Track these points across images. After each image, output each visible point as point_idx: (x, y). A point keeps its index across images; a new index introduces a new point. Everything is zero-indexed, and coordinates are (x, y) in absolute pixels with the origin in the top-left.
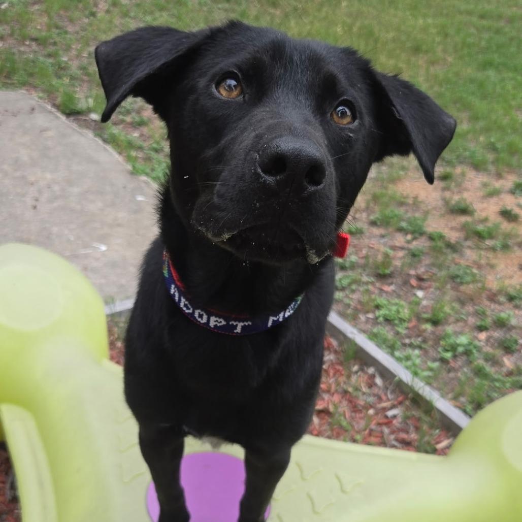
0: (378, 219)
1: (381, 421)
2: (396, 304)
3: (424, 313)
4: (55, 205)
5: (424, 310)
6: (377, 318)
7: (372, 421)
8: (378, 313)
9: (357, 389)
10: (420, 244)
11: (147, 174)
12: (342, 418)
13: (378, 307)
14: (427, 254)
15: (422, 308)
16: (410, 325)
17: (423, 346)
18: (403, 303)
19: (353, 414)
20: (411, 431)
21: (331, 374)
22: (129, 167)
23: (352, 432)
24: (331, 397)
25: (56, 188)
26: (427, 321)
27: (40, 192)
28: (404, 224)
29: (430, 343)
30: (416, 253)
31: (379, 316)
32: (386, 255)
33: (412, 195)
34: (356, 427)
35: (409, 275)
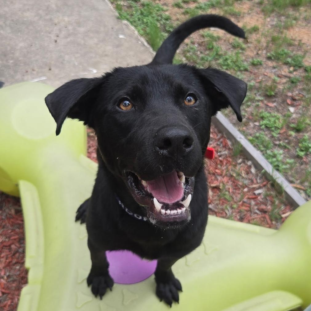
0: (273, 56)
1: (250, 197)
2: (275, 116)
3: (293, 123)
4: (69, 40)
5: (293, 121)
6: (261, 126)
7: (246, 196)
8: (261, 123)
9: (239, 175)
10: (298, 74)
11: (128, 20)
12: (227, 193)
13: (263, 118)
14: (302, 81)
15: (292, 120)
16: (282, 131)
17: (287, 146)
18: (279, 115)
19: (234, 191)
20: (268, 204)
21: (225, 164)
22: (117, 14)
23: (232, 202)
24: (222, 179)
25: (70, 28)
26: (293, 129)
27: (60, 30)
28: (289, 60)
29: (293, 144)
30: (295, 81)
31: (262, 125)
32: (274, 81)
33: (298, 39)
34: (235, 199)
35: (287, 96)
